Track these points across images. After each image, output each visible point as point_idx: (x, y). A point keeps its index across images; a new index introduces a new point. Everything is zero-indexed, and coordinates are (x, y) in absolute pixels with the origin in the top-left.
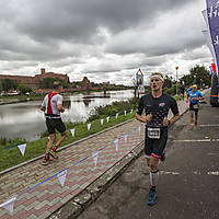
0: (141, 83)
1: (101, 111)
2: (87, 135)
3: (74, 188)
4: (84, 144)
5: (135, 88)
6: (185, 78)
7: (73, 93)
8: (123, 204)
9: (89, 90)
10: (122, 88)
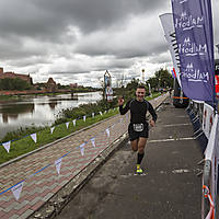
0: (109, 85)
1: (69, 114)
2: (52, 140)
3: (34, 201)
4: (48, 151)
5: (104, 90)
6: (150, 81)
7: (36, 95)
9: (55, 93)
10: (90, 90)
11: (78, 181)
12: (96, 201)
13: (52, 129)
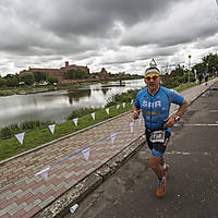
1: (118, 99)
2: (106, 119)
4: (104, 126)
6: (197, 66)
7: (92, 82)
8: (138, 177)
9: (107, 80)
10: (136, 77)
11: (127, 152)
12: (143, 169)
13: (107, 110)
